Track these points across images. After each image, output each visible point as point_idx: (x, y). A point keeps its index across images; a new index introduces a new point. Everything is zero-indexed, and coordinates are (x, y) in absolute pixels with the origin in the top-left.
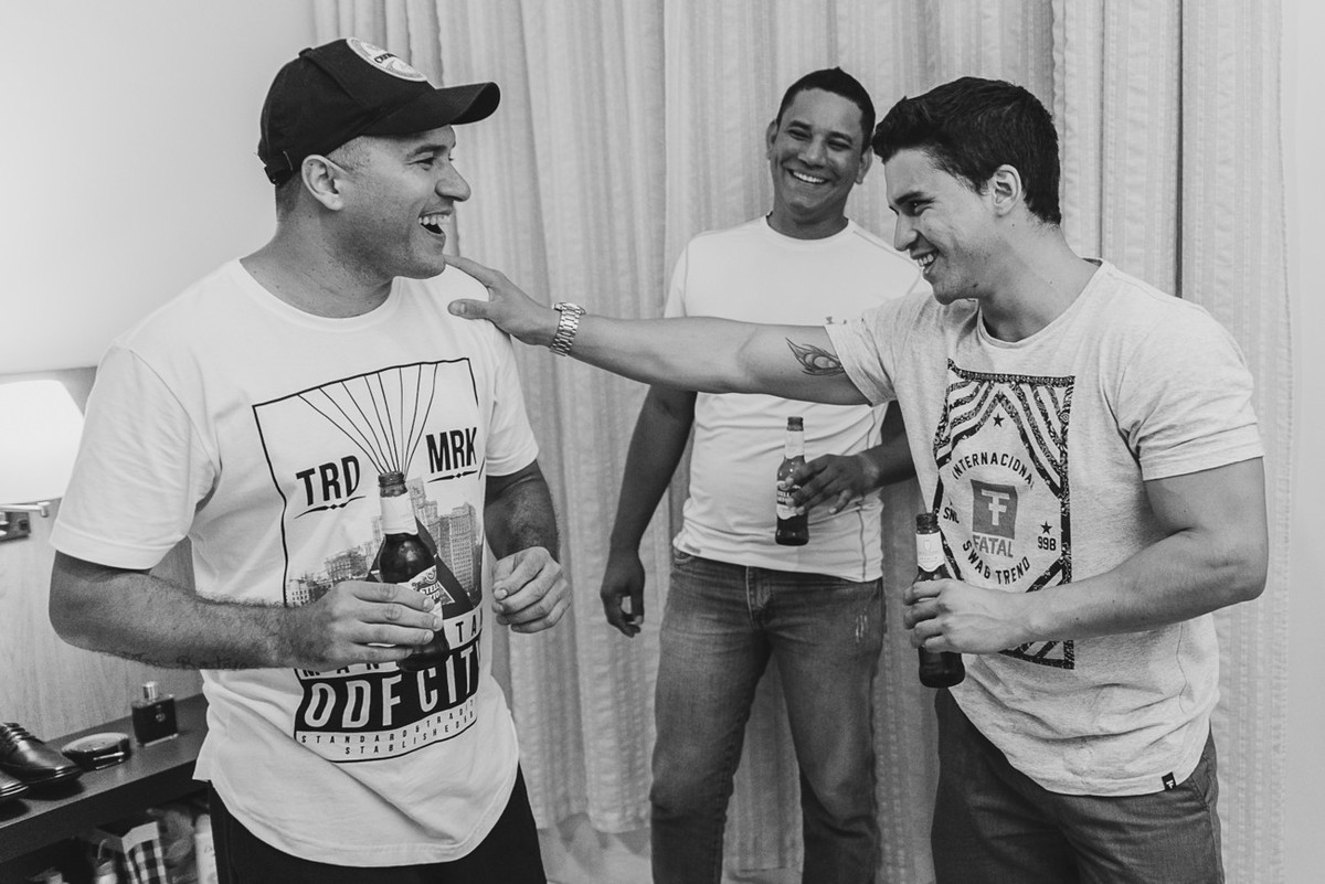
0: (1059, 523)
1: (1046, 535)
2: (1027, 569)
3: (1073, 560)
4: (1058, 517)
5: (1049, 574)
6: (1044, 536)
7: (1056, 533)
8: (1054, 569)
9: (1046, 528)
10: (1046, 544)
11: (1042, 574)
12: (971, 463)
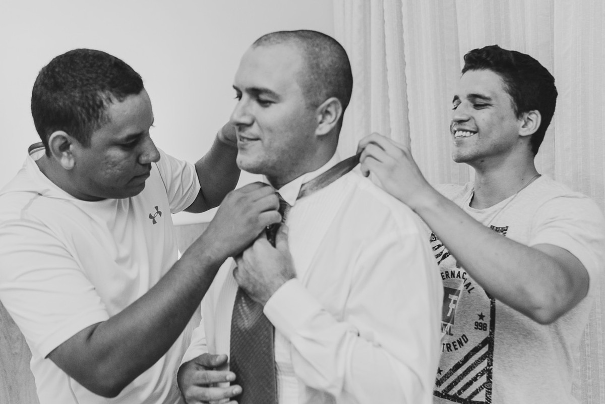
0: (489, 314)
1: (481, 321)
2: (466, 342)
3: (495, 339)
4: (489, 310)
5: (481, 346)
6: (479, 321)
7: (487, 320)
8: (484, 343)
9: (481, 317)
10: (480, 326)
11: (476, 346)
12: (445, 277)
